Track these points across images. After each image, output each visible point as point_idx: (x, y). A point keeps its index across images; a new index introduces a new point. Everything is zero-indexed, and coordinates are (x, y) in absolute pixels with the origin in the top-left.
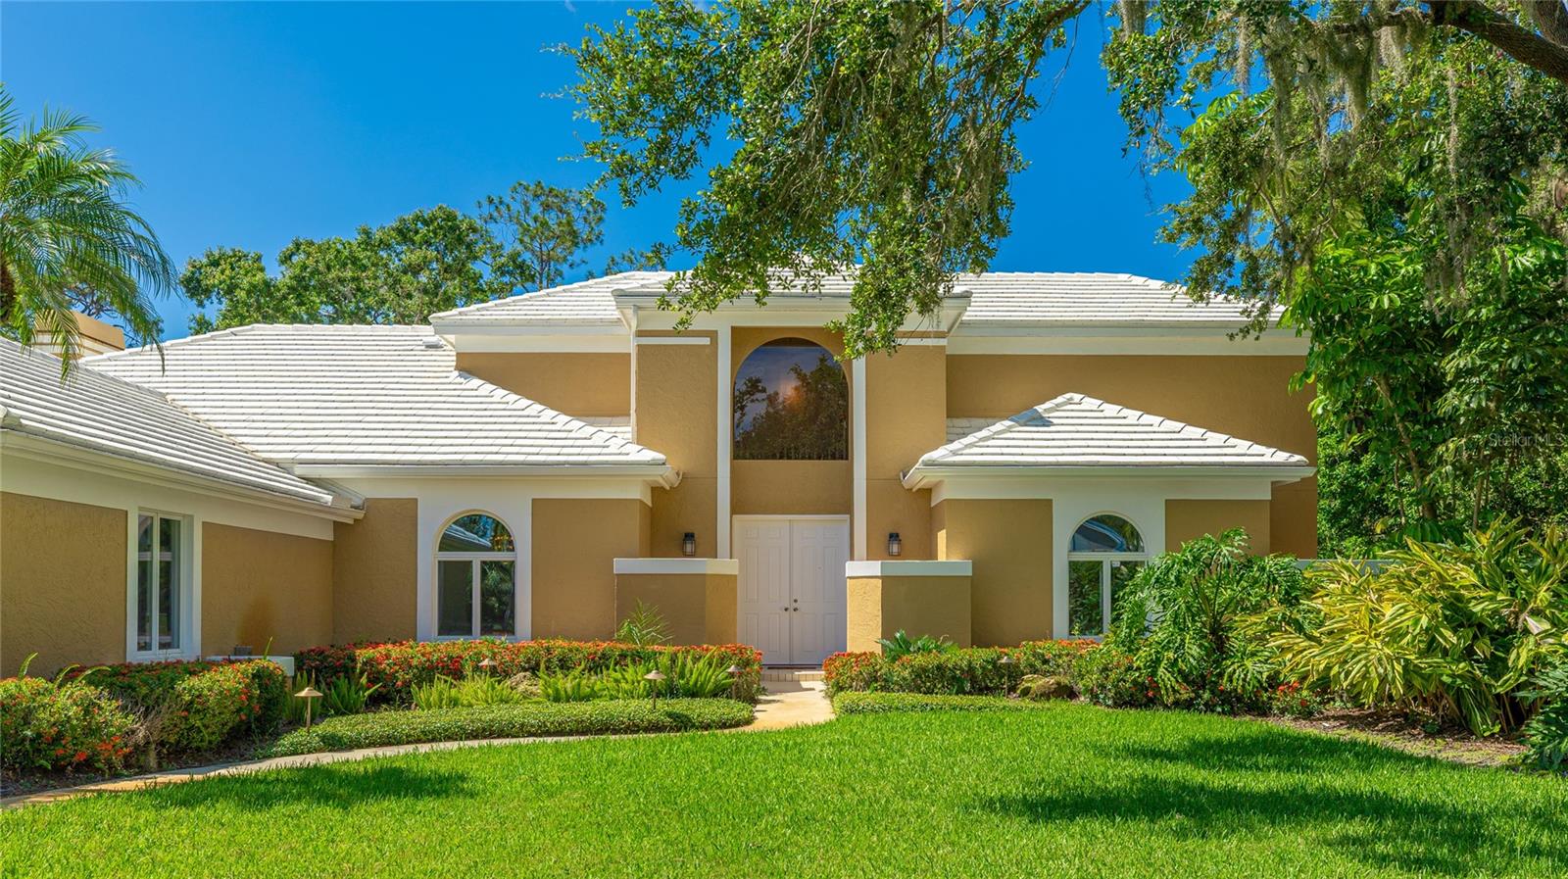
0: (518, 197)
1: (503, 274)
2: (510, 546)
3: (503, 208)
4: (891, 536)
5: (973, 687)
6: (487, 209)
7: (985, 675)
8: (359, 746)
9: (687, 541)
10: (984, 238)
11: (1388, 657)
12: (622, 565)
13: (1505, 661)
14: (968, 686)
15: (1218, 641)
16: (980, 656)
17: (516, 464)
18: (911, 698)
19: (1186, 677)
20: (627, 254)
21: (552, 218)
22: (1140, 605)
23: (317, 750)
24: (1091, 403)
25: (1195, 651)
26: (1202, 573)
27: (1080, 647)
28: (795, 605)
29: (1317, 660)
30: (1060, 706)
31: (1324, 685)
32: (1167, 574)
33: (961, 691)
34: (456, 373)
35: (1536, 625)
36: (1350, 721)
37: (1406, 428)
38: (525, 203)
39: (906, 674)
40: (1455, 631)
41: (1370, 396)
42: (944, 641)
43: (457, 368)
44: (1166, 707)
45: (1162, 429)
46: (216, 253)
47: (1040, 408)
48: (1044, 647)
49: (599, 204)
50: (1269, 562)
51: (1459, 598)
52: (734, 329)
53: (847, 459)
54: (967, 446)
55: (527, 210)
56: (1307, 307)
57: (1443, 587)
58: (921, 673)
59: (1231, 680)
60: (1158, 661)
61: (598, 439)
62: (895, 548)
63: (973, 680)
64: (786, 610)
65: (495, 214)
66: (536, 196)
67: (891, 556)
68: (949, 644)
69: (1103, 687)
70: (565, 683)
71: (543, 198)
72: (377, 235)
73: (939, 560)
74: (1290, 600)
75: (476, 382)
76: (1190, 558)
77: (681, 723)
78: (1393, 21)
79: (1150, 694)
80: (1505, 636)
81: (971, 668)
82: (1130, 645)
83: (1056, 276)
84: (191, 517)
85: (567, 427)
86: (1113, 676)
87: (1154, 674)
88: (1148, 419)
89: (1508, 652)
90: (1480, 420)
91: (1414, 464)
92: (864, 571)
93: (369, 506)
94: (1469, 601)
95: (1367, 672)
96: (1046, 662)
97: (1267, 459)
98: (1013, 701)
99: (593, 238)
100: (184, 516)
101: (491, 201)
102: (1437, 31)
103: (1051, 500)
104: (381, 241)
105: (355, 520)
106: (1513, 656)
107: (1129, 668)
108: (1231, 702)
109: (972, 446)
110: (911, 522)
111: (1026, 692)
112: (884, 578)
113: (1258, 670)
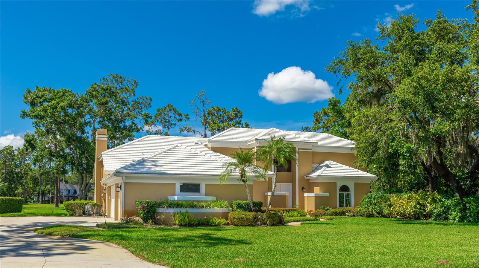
4: (303, 188)
7: (342, 214)
11: (410, 209)
19: (378, 213)
24: (335, 163)
30: (356, 218)
31: (398, 213)
35: (428, 205)
45: (350, 169)
47: (328, 164)
53: (291, 172)
54: (320, 172)
79: (372, 215)
80: (425, 206)
81: (340, 212)
86: (366, 213)
87: (373, 212)
97: (370, 176)
103: (335, 182)
107: (369, 211)
108: (383, 216)
109: (323, 172)
110: (306, 185)
111: (348, 216)
112: (315, 196)
113: (388, 212)
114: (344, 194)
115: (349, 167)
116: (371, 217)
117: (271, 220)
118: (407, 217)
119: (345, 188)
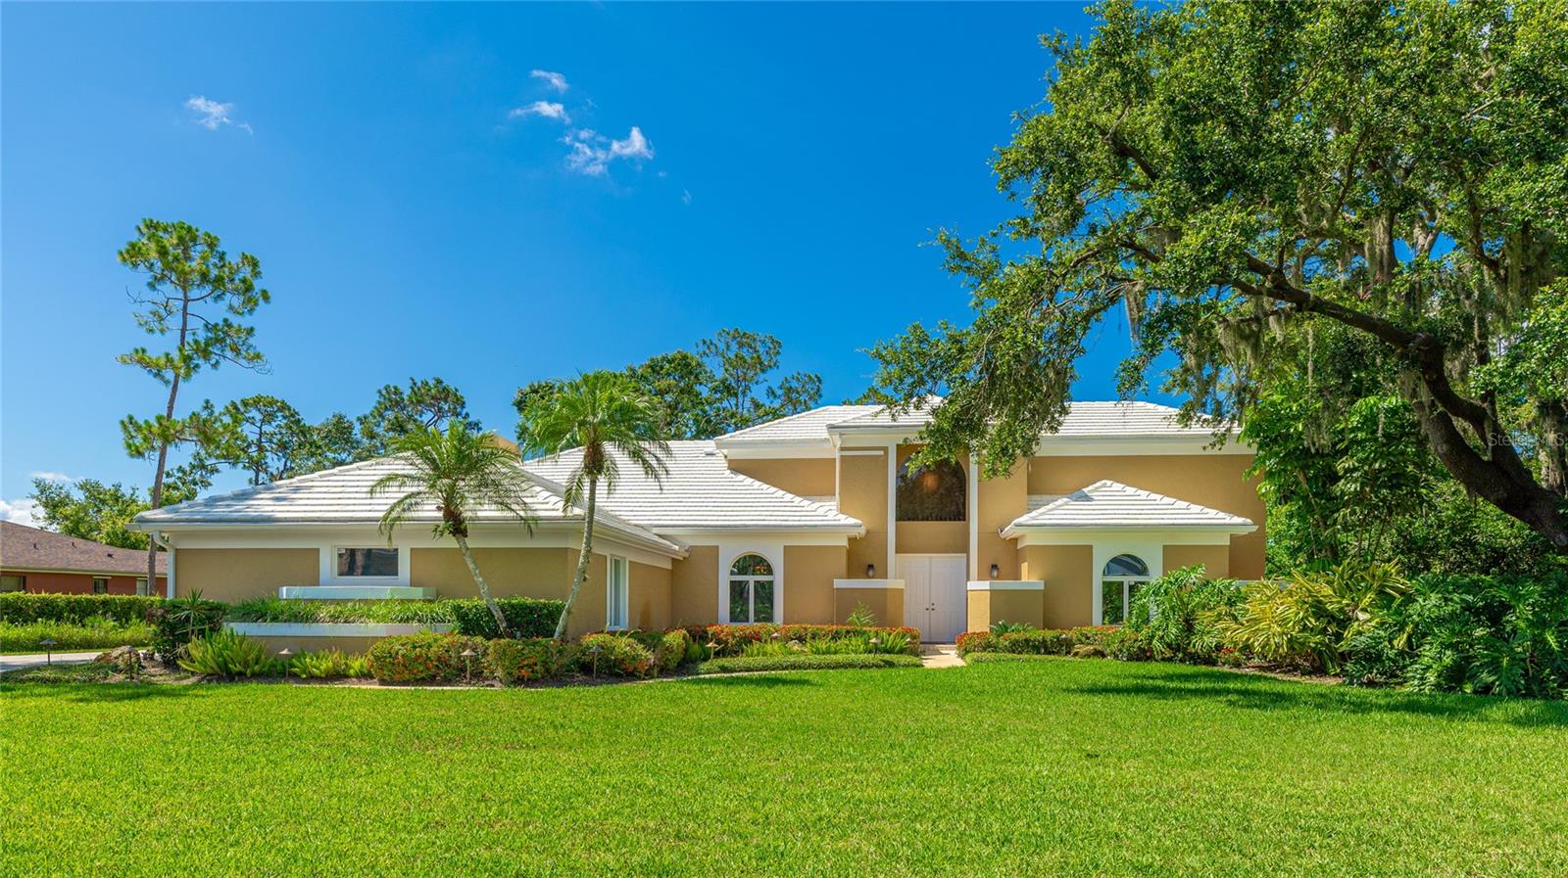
0: (722, 340)
2: (769, 571)
3: (713, 347)
4: (993, 566)
5: (1045, 650)
6: (702, 348)
7: (1052, 646)
8: (736, 671)
9: (869, 570)
10: (1056, 415)
11: (1280, 632)
12: (840, 583)
13: (1342, 634)
14: (1043, 651)
15: (1188, 627)
16: (1049, 634)
17: (775, 526)
18: (1010, 656)
19: (1169, 646)
20: (796, 375)
21: (745, 353)
22: (1144, 606)
23: (718, 672)
24: (1118, 486)
25: (1174, 630)
26: (1181, 588)
27: (1108, 629)
28: (932, 607)
29: (1242, 635)
30: (1096, 660)
31: (1247, 649)
32: (1159, 589)
33: (1039, 653)
34: (729, 471)
35: (1362, 616)
36: (1261, 668)
37: (1316, 502)
38: (727, 343)
39: (1006, 643)
40: (1317, 619)
41: (1296, 483)
42: (1028, 626)
43: (729, 468)
44: (1157, 661)
45: (1162, 502)
46: (536, 385)
47: (1086, 490)
48: (1086, 630)
49: (777, 342)
51: (1320, 602)
52: (898, 445)
53: (964, 520)
54: (1041, 514)
55: (728, 348)
56: (1254, 430)
57: (1310, 596)
58: (1015, 643)
59: (1194, 646)
60: (1153, 637)
61: (821, 511)
62: (995, 573)
63: (1046, 648)
64: (927, 609)
65: (707, 351)
66: (734, 338)
67: (992, 578)
68: (1031, 627)
69: (1121, 651)
71: (739, 339)
72: (640, 372)
73: (1023, 580)
74: (1231, 603)
75: (741, 477)
76: (1173, 580)
77: (891, 664)
78: (1274, 313)
79: (1148, 654)
80: (1344, 621)
81: (1044, 641)
82: (1138, 628)
83: (1097, 404)
84: (624, 558)
85: (801, 504)
86: (1127, 644)
87: (1150, 643)
88: (1153, 496)
89: (1344, 630)
90: (1359, 498)
91: (1321, 523)
92: (979, 587)
93: (691, 550)
94: (1326, 603)
95: (1269, 640)
96: (1088, 638)
97: (1227, 521)
98: (1069, 658)
99: (772, 364)
100: (621, 558)
101: (704, 342)
102: (1298, 316)
103: (1092, 546)
104: (642, 376)
105: (685, 558)
106: (1346, 633)
107: (1136, 640)
108: (1195, 659)
109: (1044, 514)
110: (1004, 557)
111: (1076, 654)
112: (992, 591)
113: (1210, 641)
114: (1123, 583)
115: (1161, 496)
116: (1147, 659)
117: (507, 663)
118: (1284, 663)
119: (1130, 564)
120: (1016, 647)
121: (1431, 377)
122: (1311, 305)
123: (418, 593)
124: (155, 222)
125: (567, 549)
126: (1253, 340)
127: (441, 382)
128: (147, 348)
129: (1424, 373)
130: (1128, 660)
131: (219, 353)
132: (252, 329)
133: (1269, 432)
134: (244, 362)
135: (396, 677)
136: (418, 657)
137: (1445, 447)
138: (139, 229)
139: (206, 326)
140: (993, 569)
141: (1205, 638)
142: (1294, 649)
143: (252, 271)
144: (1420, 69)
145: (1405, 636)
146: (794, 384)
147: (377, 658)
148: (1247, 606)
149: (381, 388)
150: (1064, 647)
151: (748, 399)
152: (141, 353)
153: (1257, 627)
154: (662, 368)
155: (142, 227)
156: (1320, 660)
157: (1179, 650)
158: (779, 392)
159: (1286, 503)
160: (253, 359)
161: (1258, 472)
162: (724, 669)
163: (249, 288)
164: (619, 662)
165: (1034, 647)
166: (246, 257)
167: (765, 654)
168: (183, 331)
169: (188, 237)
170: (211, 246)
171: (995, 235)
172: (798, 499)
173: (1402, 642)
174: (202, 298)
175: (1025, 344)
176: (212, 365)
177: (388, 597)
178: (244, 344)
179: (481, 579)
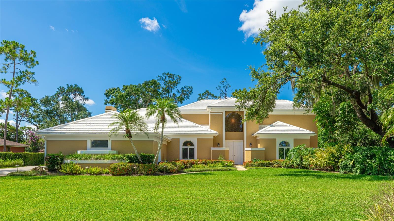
0: (164, 76)
1: (163, 92)
2: (193, 145)
3: (162, 78)
4: (250, 144)
5: (267, 166)
6: (159, 78)
8: (194, 172)
9: (218, 145)
11: (324, 161)
12: (212, 149)
13: (338, 161)
15: (302, 159)
16: (267, 162)
17: (195, 133)
18: (259, 167)
19: (297, 164)
20: (185, 86)
21: (170, 79)
22: (291, 155)
24: (281, 123)
25: (299, 161)
26: (299, 150)
27: (281, 160)
29: (315, 162)
30: (279, 169)
31: (316, 165)
32: (294, 150)
33: (265, 167)
36: (319, 170)
37: (330, 128)
39: (257, 164)
40: (333, 158)
41: (326, 123)
42: (262, 160)
46: (111, 88)
47: (273, 124)
48: (276, 161)
49: (180, 77)
50: (309, 148)
51: (333, 154)
52: (225, 111)
53: (243, 132)
54: (263, 130)
55: (166, 78)
56: (315, 110)
57: (331, 152)
58: (259, 164)
59: (303, 165)
60: (294, 162)
61: (206, 129)
62: (251, 146)
64: (233, 155)
66: (167, 75)
69: (286, 166)
70: (212, 165)
71: (169, 75)
73: (259, 148)
74: (312, 154)
76: (298, 148)
77: (230, 170)
78: (323, 86)
80: (339, 158)
81: (266, 164)
82: (289, 160)
85: (201, 127)
86: (287, 164)
87: (293, 164)
88: (291, 126)
89: (339, 160)
90: (341, 127)
91: (332, 133)
92: (248, 150)
93: (172, 139)
94: (335, 154)
95: (321, 163)
96: (277, 163)
97: (309, 133)
98: (272, 168)
99: (179, 83)
102: (329, 86)
103: (276, 139)
105: (170, 142)
107: (289, 163)
108: (303, 167)
109: (264, 130)
110: (253, 142)
111: (274, 167)
112: (252, 151)
113: (307, 163)
114: (284, 148)
115: (292, 126)
116: (292, 168)
117: (145, 170)
118: (325, 169)
119: (285, 143)
120: (259, 165)
121: (357, 100)
122: (331, 84)
123: (115, 152)
124: (7, 41)
125: (153, 141)
126: (319, 92)
127: (77, 86)
128: (6, 79)
129: (356, 99)
130: (287, 168)
131: (24, 80)
132: (34, 73)
133: (319, 110)
134: (30, 82)
135: (118, 173)
136: (123, 169)
137: (360, 115)
138: (2, 43)
139: (20, 72)
140: (250, 145)
141: (306, 163)
142: (327, 165)
143: (34, 55)
144: (355, 37)
145: (353, 162)
146: (185, 89)
147: (112, 169)
148: (316, 155)
149: (59, 87)
150: (271, 165)
151: (172, 93)
152: (4, 80)
153: (319, 160)
154: (148, 84)
155: (3, 42)
156: (333, 168)
157: (300, 166)
158: (180, 91)
159: (323, 128)
160: (34, 81)
161: (316, 120)
162: (191, 171)
163: (33, 60)
164: (169, 170)
165: (264, 165)
166: (32, 52)
167: (198, 167)
168: (14, 73)
169: (16, 46)
170: (22, 48)
171: (262, 67)
172: (199, 126)
173: (352, 163)
174: (19, 63)
175: (272, 96)
176: (22, 83)
177: (108, 153)
178: (31, 77)
179: (135, 149)
